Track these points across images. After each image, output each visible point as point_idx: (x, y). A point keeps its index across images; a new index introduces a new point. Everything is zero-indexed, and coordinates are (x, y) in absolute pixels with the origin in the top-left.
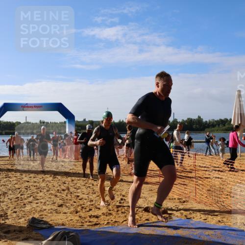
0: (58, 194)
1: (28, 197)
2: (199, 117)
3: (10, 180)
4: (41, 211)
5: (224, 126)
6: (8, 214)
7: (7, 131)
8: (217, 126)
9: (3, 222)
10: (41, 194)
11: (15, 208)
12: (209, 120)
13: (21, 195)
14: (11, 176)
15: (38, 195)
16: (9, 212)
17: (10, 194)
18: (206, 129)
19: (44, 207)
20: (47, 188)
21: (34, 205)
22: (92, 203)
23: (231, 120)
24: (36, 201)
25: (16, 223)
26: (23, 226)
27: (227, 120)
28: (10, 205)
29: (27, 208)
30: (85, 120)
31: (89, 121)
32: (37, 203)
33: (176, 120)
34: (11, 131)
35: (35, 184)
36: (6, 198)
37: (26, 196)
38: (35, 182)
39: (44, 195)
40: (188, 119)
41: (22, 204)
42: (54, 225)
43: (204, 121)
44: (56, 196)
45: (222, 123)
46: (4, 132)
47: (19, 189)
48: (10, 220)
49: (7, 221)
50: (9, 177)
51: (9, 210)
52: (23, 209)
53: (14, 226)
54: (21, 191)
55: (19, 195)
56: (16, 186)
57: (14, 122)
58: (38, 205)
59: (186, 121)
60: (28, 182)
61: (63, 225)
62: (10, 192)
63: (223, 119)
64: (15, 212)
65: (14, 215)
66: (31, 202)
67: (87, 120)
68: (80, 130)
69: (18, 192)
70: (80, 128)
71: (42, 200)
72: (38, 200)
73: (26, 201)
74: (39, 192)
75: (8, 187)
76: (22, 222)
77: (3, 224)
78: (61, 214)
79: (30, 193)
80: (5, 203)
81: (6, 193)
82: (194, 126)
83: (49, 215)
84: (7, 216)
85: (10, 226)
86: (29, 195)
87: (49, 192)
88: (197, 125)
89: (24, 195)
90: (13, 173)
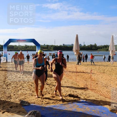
0: (33, 85)
1: (20, 86)
2: (95, 44)
3: (12, 76)
4: (25, 94)
5: (106, 48)
6: (12, 96)
7: (11, 49)
8: (103, 48)
9: (9, 100)
10: (25, 85)
11: (14, 92)
12: (100, 46)
13: (17, 85)
14: (13, 74)
15: (24, 85)
16: (12, 95)
17: (12, 84)
18: (98, 50)
19: (27, 92)
20: (28, 81)
21: (22, 91)
22: (47, 90)
23: (109, 45)
24: (23, 89)
25: (15, 101)
26: (18, 103)
27: (108, 45)
28: (12, 91)
29: (19, 93)
30: (45, 45)
31: (47, 45)
32: (23, 90)
33: (85, 45)
34: (13, 49)
35: (23, 79)
36: (11, 86)
37: (19, 85)
38: (23, 78)
39: (26, 85)
40: (90, 45)
41: (17, 90)
42: (30, 103)
43: (97, 46)
44: (31, 86)
45: (105, 47)
46: (9, 50)
47: (16, 81)
48: (12, 99)
49: (11, 100)
50: (12, 75)
51: (12, 94)
52: (18, 93)
53: (14, 103)
54: (17, 83)
55: (16, 85)
56: (15, 80)
57: (14, 45)
58: (24, 91)
59: (89, 46)
60: (20, 78)
61: (34, 103)
62: (12, 83)
63: (106, 45)
64: (14, 95)
65: (14, 96)
66: (21, 89)
67: (46, 45)
68: (43, 49)
69: (16, 83)
70: (43, 48)
71: (25, 88)
72: (24, 88)
73: (19, 88)
74: (24, 83)
75: (12, 81)
76: (17, 101)
77: (9, 101)
78: (34, 97)
79: (21, 84)
80: (10, 89)
81: (11, 84)
82: (93, 48)
83: (29, 97)
84: (11, 97)
85: (12, 103)
86: (20, 85)
87: (29, 84)
88: (94, 47)
89: (18, 85)
90: (13, 72)
